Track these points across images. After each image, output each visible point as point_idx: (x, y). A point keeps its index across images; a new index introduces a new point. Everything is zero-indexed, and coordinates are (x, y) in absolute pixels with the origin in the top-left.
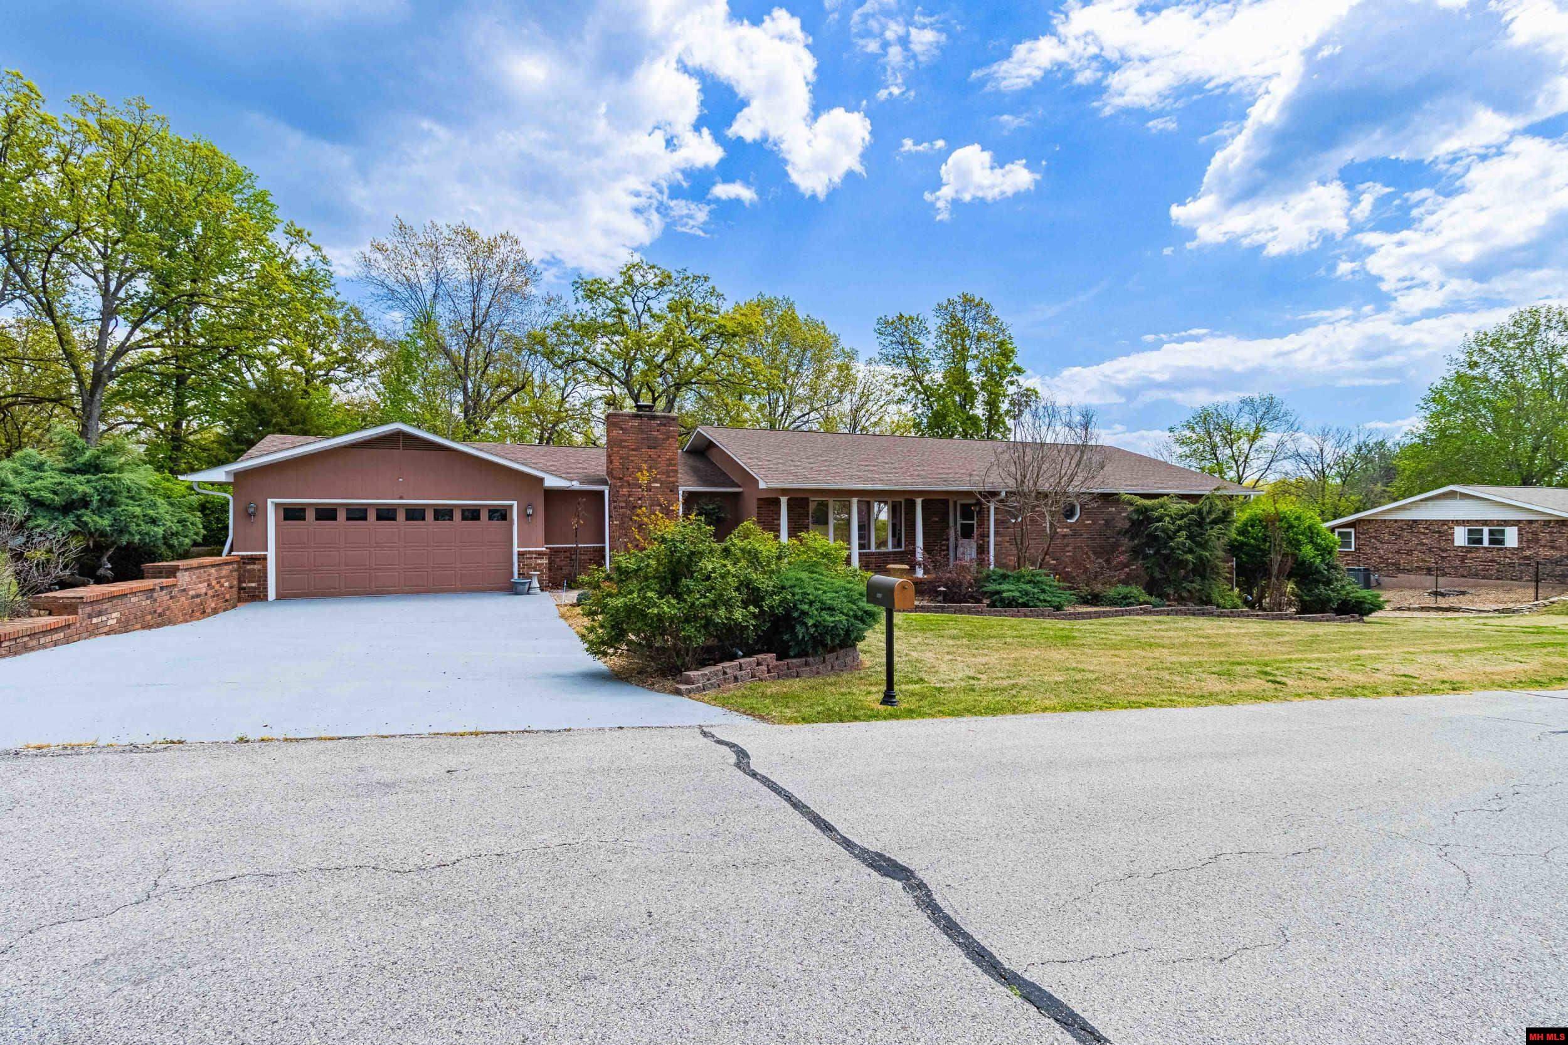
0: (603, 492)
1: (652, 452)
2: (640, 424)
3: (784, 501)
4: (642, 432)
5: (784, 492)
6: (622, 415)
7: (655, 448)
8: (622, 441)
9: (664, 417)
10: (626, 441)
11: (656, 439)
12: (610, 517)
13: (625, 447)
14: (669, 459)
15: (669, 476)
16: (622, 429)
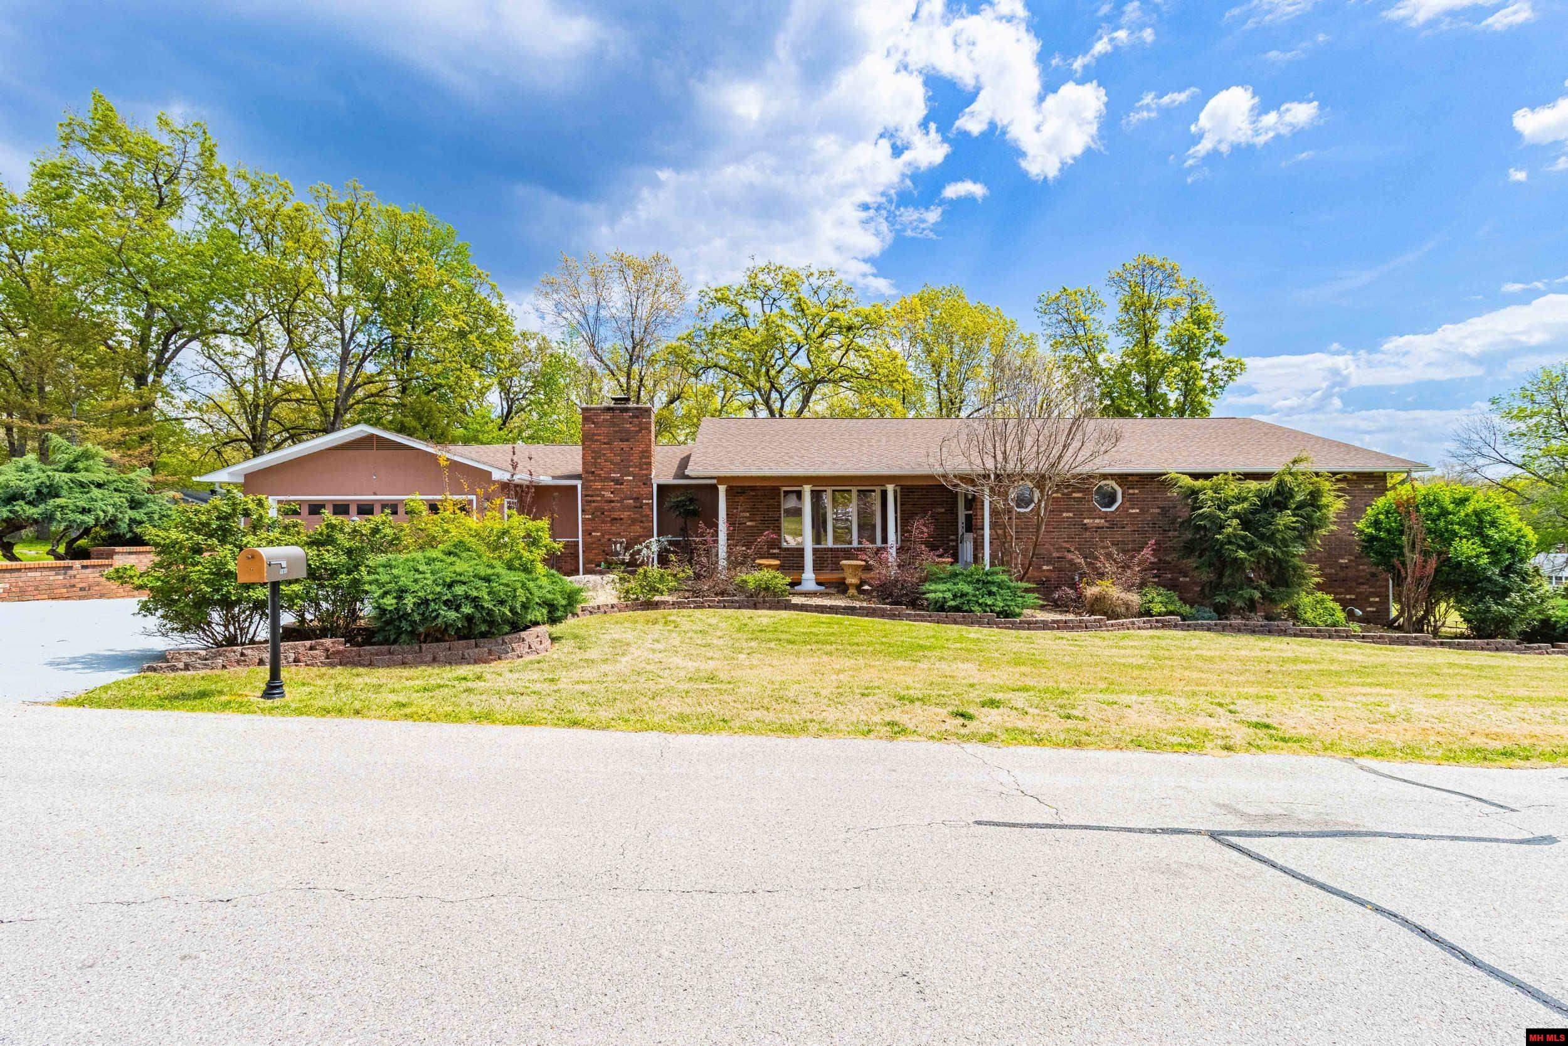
0: (576, 487)
1: (624, 445)
2: (613, 417)
3: (722, 489)
4: (614, 424)
5: (722, 480)
6: (594, 409)
7: (627, 440)
8: (594, 435)
9: (636, 409)
10: (599, 435)
11: (628, 431)
12: (583, 511)
13: (597, 441)
14: (642, 452)
15: (641, 469)
16: (593, 423)
